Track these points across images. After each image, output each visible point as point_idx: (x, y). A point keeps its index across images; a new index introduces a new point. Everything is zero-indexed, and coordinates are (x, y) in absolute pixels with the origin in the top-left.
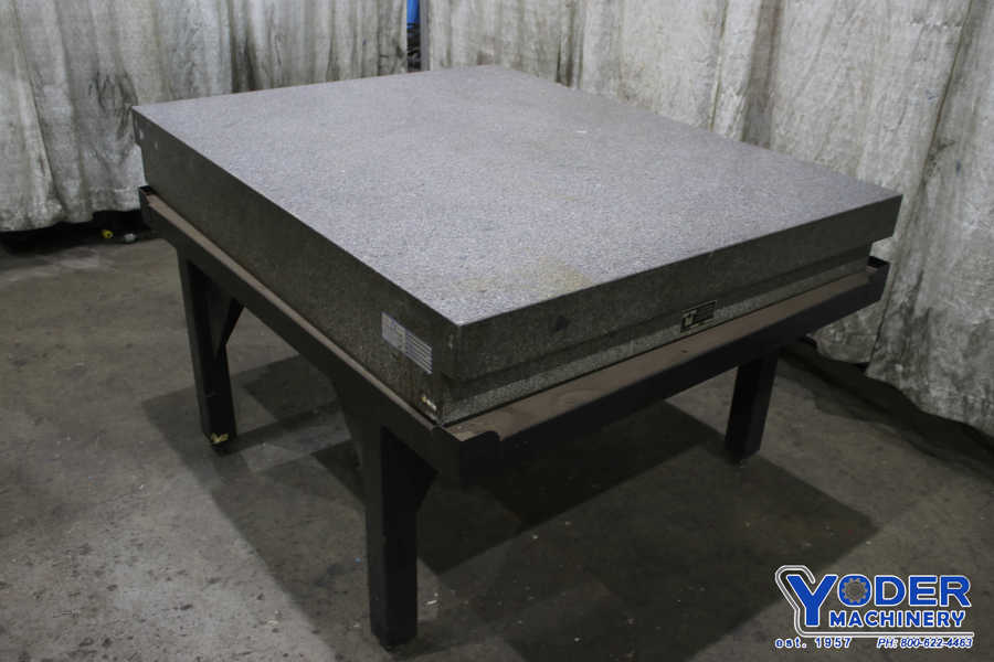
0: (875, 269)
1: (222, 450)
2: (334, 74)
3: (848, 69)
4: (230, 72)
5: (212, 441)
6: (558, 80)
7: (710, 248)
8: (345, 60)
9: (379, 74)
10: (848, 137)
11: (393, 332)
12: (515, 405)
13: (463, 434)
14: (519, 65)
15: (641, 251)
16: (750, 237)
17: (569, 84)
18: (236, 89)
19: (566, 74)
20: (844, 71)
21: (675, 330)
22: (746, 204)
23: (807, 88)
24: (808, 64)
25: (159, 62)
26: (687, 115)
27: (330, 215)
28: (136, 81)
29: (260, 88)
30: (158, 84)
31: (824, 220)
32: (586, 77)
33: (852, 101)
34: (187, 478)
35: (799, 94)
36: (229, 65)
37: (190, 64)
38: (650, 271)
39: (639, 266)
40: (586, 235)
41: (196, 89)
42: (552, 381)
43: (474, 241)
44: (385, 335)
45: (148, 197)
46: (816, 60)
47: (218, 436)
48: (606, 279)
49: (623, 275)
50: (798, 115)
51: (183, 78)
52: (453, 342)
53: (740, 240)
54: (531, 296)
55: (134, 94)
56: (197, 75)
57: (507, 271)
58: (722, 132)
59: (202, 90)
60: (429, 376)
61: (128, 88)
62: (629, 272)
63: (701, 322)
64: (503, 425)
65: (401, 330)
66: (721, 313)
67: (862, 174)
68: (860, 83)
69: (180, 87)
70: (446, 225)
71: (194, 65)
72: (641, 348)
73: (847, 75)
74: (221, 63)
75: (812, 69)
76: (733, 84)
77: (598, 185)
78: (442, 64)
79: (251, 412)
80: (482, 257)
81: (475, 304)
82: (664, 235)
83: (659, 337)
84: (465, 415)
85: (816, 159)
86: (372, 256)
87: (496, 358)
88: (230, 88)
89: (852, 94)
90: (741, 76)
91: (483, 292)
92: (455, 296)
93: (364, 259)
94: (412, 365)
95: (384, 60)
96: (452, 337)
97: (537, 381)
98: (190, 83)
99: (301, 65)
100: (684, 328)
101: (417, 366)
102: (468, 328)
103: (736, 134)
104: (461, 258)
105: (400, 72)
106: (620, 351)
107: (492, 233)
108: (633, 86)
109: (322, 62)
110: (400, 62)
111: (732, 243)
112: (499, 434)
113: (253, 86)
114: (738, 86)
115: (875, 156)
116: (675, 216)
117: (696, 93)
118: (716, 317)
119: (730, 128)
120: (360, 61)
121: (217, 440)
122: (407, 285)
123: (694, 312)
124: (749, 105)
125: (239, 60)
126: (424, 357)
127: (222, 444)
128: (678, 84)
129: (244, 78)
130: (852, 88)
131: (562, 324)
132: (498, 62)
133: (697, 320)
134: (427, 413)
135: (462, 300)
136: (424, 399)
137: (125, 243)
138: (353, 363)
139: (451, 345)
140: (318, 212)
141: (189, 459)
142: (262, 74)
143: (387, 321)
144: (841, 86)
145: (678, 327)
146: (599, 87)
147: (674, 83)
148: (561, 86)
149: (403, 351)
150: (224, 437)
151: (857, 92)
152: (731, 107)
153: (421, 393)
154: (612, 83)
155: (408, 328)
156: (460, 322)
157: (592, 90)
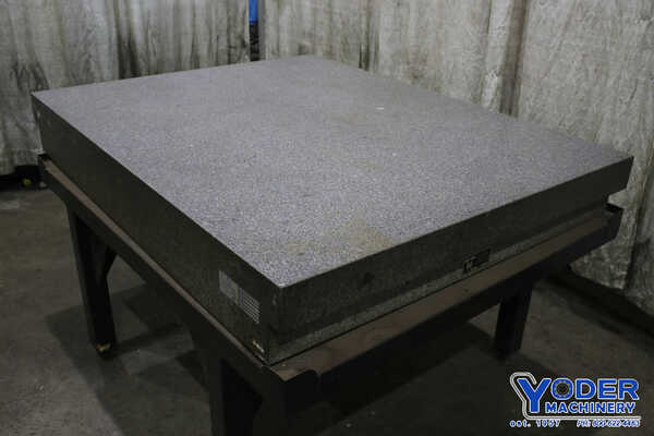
0: (611, 214)
1: (106, 356)
2: (196, 63)
3: (584, 56)
4: (117, 61)
5: (98, 350)
6: (360, 66)
7: (488, 209)
8: (203, 51)
9: (229, 62)
10: (584, 108)
11: (228, 287)
12: (329, 344)
13: (286, 374)
14: (330, 54)
15: (431, 213)
16: (518, 198)
17: (367, 68)
18: (122, 77)
19: (366, 60)
20: (580, 58)
21: (459, 273)
22: (512, 168)
23: (552, 71)
24: (552, 52)
25: (63, 54)
26: (458, 92)
27: (178, 185)
28: (46, 69)
29: (140, 75)
30: (62, 72)
31: (575, 180)
32: (381, 62)
33: (587, 80)
34: (79, 380)
35: (546, 75)
36: (116, 55)
37: (87, 56)
38: (439, 231)
39: (429, 227)
40: (387, 199)
41: (92, 74)
42: (359, 321)
43: (294, 206)
44: (222, 289)
45: (45, 163)
46: (559, 49)
47: (102, 345)
48: (403, 239)
49: (418, 236)
50: (545, 91)
51: (82, 65)
52: (277, 300)
53: (510, 201)
54: (342, 258)
55: (44, 78)
56: (93, 63)
57: (322, 234)
58: (487, 105)
59: (97, 75)
60: (257, 326)
61: (40, 75)
62: (423, 232)
63: (479, 265)
64: (319, 362)
65: (235, 286)
66: (495, 257)
67: (603, 137)
68: (594, 67)
69: (79, 74)
70: (272, 192)
71: (90, 56)
72: (432, 289)
73: (583, 61)
74: (110, 54)
75: (556, 55)
76: (494, 67)
77: (394, 155)
78: (273, 53)
79: (128, 326)
80: (301, 221)
81: (294, 266)
82: (449, 197)
83: (446, 279)
84: (289, 355)
85: (560, 125)
86: (210, 222)
87: (312, 311)
88: (117, 75)
89: (587, 75)
90: (499, 62)
91: (301, 254)
92: (278, 259)
93: (204, 225)
94: (242, 313)
95: (233, 50)
96: (275, 297)
97: (347, 323)
98: (87, 70)
99: (171, 55)
100: (466, 271)
101: (247, 316)
102: (289, 289)
103: (496, 105)
104: (284, 223)
105: (244, 61)
106: (414, 293)
107: (309, 199)
108: (420, 69)
109: (186, 53)
110: (244, 52)
111: (504, 203)
112: (317, 371)
113: (135, 73)
114: (498, 69)
115: (613, 122)
116: (456, 180)
117: (467, 73)
118: (491, 260)
119: (492, 101)
120: (214, 51)
121: (102, 349)
122: (238, 250)
123: (474, 258)
124: (504, 83)
125: (124, 51)
126: (253, 310)
127: (105, 352)
128: (454, 66)
129: (128, 65)
130: (587, 70)
131: (368, 278)
132: (314, 52)
133: (476, 263)
134: (256, 354)
135: (284, 262)
136: (254, 343)
137: (40, 189)
138: (197, 306)
139: (274, 302)
140: (169, 182)
141: (81, 363)
142: (141, 62)
143: (223, 277)
144: (578, 69)
145: (461, 270)
146: (392, 69)
147: (451, 66)
148: (361, 70)
149: (236, 302)
150: (108, 346)
151: (591, 72)
152: (493, 86)
153: (251, 337)
154: (401, 67)
155: (240, 285)
156: (282, 285)
157: (387, 73)
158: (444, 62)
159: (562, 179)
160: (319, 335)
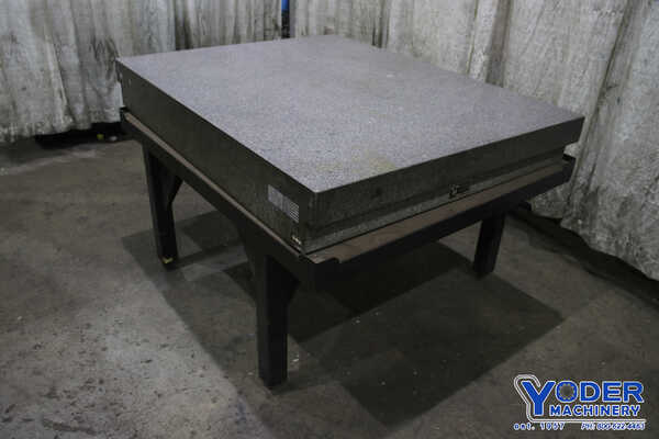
0: (567, 162)
1: (169, 267)
2: (237, 40)
3: (554, 39)
4: (174, 39)
5: (163, 262)
6: (374, 44)
8: (244, 31)
9: (264, 40)
10: (553, 81)
11: (275, 197)
13: (317, 260)
14: (350, 35)
17: (380, 46)
18: (178, 49)
19: (379, 40)
20: (550, 40)
21: (446, 198)
23: (527, 51)
24: (528, 36)
25: (132, 32)
26: (453, 67)
28: (117, 43)
29: (193, 48)
30: (132, 46)
32: (390, 43)
33: (555, 59)
34: (149, 284)
35: (522, 54)
36: (174, 34)
37: (150, 33)
39: (426, 158)
41: (154, 48)
42: (372, 227)
44: (270, 199)
45: (125, 114)
46: (534, 33)
47: (167, 259)
48: (405, 165)
49: (415, 163)
50: (522, 67)
51: (146, 41)
52: (313, 203)
53: (486, 143)
54: (360, 175)
55: (116, 51)
56: (155, 41)
57: (345, 160)
58: (475, 77)
59: (158, 49)
60: (297, 224)
61: (113, 48)
62: (419, 161)
63: (462, 193)
64: (342, 254)
65: (280, 195)
66: (474, 188)
67: (560, 104)
68: (561, 48)
69: (144, 47)
71: (152, 34)
72: (425, 207)
73: (553, 43)
74: (169, 33)
75: (531, 39)
76: (481, 47)
78: (302, 34)
79: (186, 246)
80: (330, 151)
81: (325, 180)
82: (440, 139)
83: (436, 201)
84: (319, 247)
85: (533, 94)
86: (262, 150)
87: (338, 213)
88: (173, 45)
89: (556, 55)
90: (486, 44)
91: (331, 172)
92: (313, 175)
93: (258, 152)
94: (286, 216)
95: (267, 32)
96: (311, 200)
97: (363, 227)
98: (150, 45)
99: (217, 34)
100: (452, 196)
101: (289, 218)
102: (322, 194)
103: (482, 78)
104: (317, 152)
105: (277, 39)
106: (413, 210)
107: (335, 137)
108: (420, 49)
109: (230, 32)
110: (277, 33)
111: (482, 144)
112: (339, 259)
113: (188, 46)
114: (484, 49)
115: (568, 93)
117: (459, 53)
118: (471, 190)
119: (479, 75)
120: (253, 32)
121: (167, 261)
122: (284, 168)
123: (458, 186)
124: (491, 62)
125: (180, 31)
126: (294, 212)
127: (169, 264)
128: (448, 48)
129: (182, 41)
130: (556, 51)
131: (379, 192)
132: (337, 33)
133: (460, 191)
134: (295, 246)
135: (318, 177)
136: (294, 238)
137: (111, 142)
139: (311, 205)
141: (150, 272)
142: (194, 40)
143: (271, 189)
144: (549, 50)
145: (448, 195)
146: (398, 49)
147: (445, 47)
148: (375, 48)
149: (281, 207)
150: (171, 260)
151: (559, 53)
152: (480, 62)
153: (292, 234)
154: (407, 47)
155: (284, 195)
156: (317, 191)
157: (394, 51)
158: (439, 44)
159: (528, 130)
160: (341, 234)
